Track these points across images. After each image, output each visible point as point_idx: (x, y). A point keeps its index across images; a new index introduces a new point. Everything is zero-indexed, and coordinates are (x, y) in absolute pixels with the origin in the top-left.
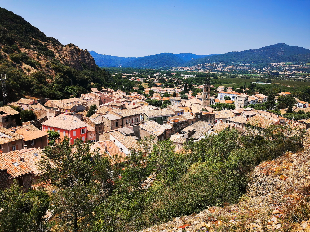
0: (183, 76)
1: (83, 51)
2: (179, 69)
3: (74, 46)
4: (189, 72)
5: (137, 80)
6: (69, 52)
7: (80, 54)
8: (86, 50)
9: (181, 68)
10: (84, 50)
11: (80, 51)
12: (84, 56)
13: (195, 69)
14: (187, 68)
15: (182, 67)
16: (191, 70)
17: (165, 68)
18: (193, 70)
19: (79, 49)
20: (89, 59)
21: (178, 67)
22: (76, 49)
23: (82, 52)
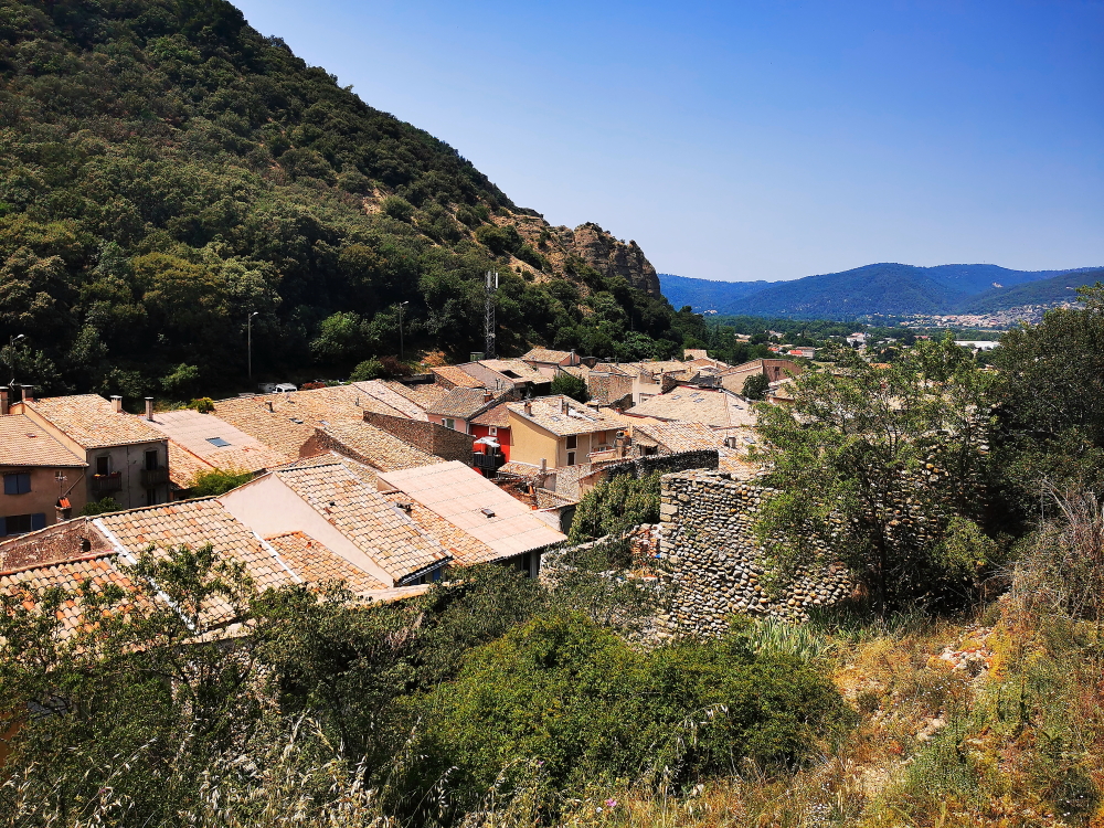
0: (964, 343)
1: (625, 247)
2: (942, 320)
3: (599, 230)
4: (990, 334)
5: (789, 353)
6: (587, 246)
7: (613, 254)
8: (633, 243)
9: (949, 320)
10: (627, 243)
11: (614, 247)
12: (625, 261)
13: (1008, 322)
14: (974, 320)
15: (953, 317)
16: (994, 327)
17: (884, 319)
18: (1000, 328)
19: (613, 239)
20: (641, 271)
21: (937, 317)
22: (601, 238)
23: (622, 248)
